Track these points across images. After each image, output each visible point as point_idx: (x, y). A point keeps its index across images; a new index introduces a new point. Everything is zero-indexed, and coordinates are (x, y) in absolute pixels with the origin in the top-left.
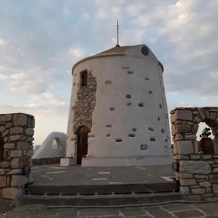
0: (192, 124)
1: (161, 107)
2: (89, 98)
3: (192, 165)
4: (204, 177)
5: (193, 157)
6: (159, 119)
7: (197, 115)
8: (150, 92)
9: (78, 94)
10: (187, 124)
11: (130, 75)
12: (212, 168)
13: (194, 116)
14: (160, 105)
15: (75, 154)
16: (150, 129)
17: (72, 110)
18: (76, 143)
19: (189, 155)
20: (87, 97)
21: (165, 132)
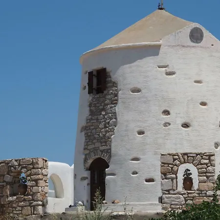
0: (172, 166)
2: (106, 114)
3: (170, 198)
4: (178, 206)
5: (172, 192)
7: (177, 159)
9: (90, 106)
10: (168, 166)
11: (170, 77)
12: (186, 201)
13: (175, 160)
15: (87, 201)
17: (81, 131)
18: (88, 184)
19: (168, 191)
20: (103, 113)
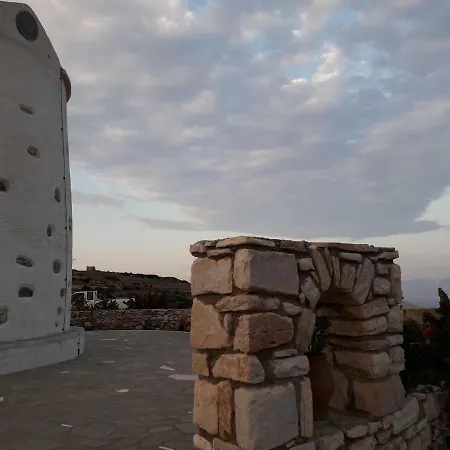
0: (296, 309)
1: (57, 198)
6: (49, 232)
7: (308, 272)
8: (33, 152)
13: (303, 275)
14: (57, 192)
16: (23, 261)
21: (63, 270)
